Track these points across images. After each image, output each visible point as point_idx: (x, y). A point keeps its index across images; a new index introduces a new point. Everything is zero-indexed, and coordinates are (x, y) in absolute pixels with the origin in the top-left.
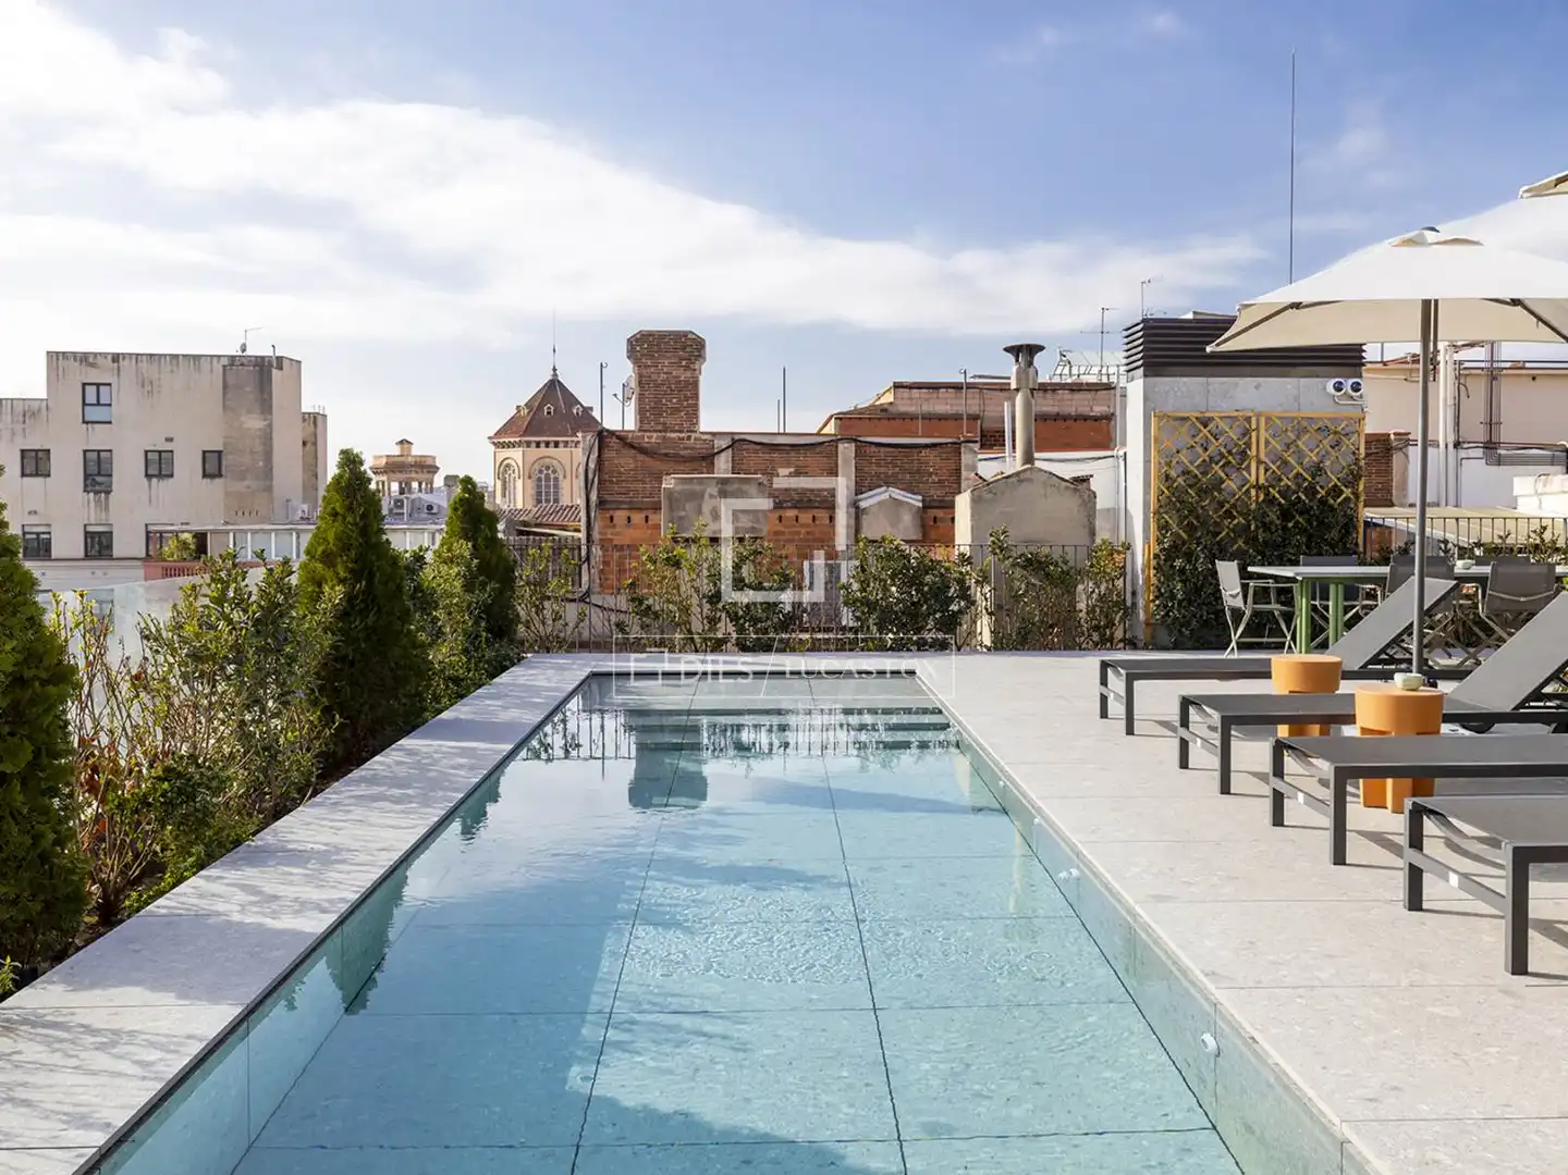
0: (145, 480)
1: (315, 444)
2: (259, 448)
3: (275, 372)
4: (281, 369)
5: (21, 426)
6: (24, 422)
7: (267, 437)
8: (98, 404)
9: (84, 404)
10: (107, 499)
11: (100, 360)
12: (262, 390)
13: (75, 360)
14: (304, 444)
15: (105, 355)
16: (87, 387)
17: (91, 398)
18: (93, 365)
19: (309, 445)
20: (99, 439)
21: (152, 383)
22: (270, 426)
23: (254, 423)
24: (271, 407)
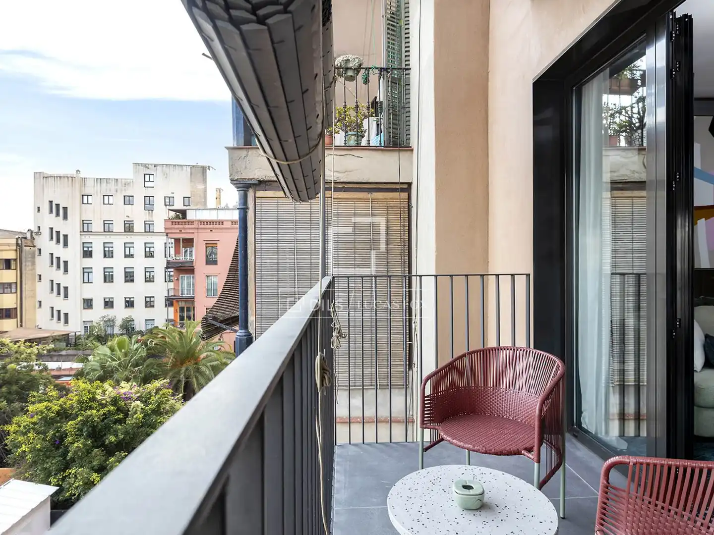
0: (165, 206)
1: (220, 198)
2: (202, 195)
3: (208, 170)
4: (210, 170)
5: (124, 188)
6: (125, 186)
7: (205, 191)
8: (150, 181)
9: (145, 181)
10: (152, 213)
11: (150, 166)
12: (203, 175)
13: (142, 166)
14: (216, 198)
15: (151, 164)
16: (146, 175)
17: (147, 179)
18: (148, 168)
19: (218, 199)
20: (149, 192)
21: (167, 174)
22: (206, 187)
23: (201, 187)
24: (206, 181)
